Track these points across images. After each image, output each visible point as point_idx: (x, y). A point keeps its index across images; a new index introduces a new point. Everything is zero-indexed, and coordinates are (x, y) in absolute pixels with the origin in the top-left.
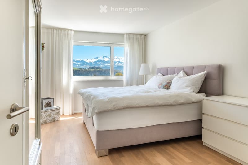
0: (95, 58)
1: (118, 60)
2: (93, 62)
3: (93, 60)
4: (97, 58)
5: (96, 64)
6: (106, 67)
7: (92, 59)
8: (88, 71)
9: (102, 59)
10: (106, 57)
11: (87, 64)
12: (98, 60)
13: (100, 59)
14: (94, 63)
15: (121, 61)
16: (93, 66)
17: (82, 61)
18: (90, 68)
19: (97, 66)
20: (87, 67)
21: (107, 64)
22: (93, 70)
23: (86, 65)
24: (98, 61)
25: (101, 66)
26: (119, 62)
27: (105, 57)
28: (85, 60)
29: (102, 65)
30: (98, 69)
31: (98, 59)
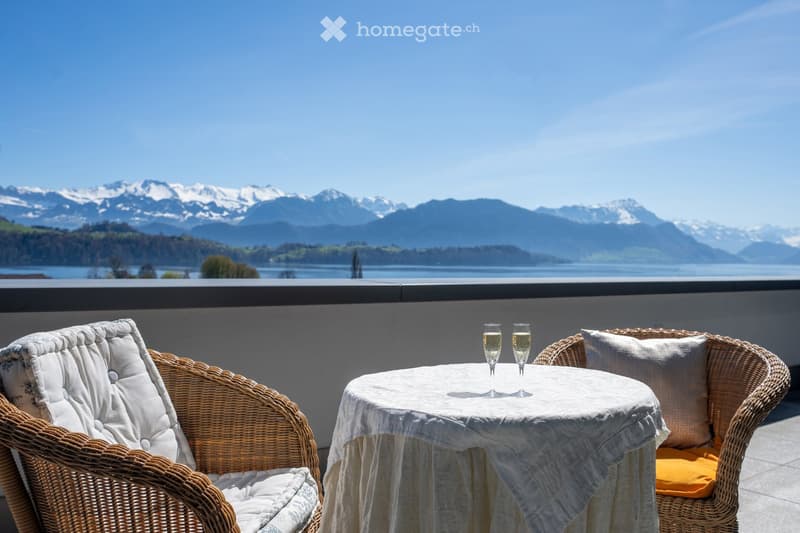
0: (108, 187)
1: (207, 199)
2: (99, 202)
3: (100, 195)
4: (118, 185)
5: (112, 210)
6: (155, 225)
7: (94, 190)
8: (80, 241)
9: (141, 192)
10: (157, 183)
11: (75, 207)
12: (122, 195)
13: (131, 189)
14: (103, 205)
15: (219, 204)
16: (100, 220)
17: (53, 197)
18: (86, 228)
19: (118, 221)
20: (76, 222)
21: (159, 214)
22: (102, 235)
23: (70, 212)
24: (121, 199)
25: (136, 221)
26: (213, 206)
27: (153, 185)
28: (65, 194)
29: (141, 215)
30: (125, 235)
31: (121, 191)
